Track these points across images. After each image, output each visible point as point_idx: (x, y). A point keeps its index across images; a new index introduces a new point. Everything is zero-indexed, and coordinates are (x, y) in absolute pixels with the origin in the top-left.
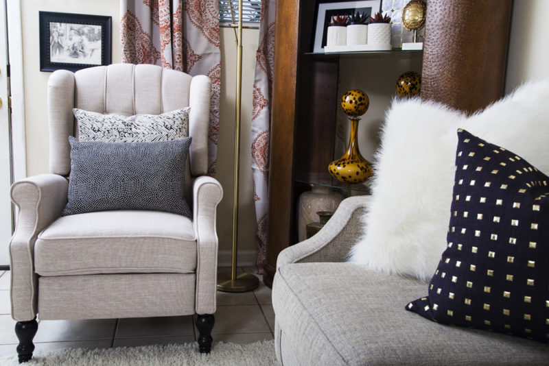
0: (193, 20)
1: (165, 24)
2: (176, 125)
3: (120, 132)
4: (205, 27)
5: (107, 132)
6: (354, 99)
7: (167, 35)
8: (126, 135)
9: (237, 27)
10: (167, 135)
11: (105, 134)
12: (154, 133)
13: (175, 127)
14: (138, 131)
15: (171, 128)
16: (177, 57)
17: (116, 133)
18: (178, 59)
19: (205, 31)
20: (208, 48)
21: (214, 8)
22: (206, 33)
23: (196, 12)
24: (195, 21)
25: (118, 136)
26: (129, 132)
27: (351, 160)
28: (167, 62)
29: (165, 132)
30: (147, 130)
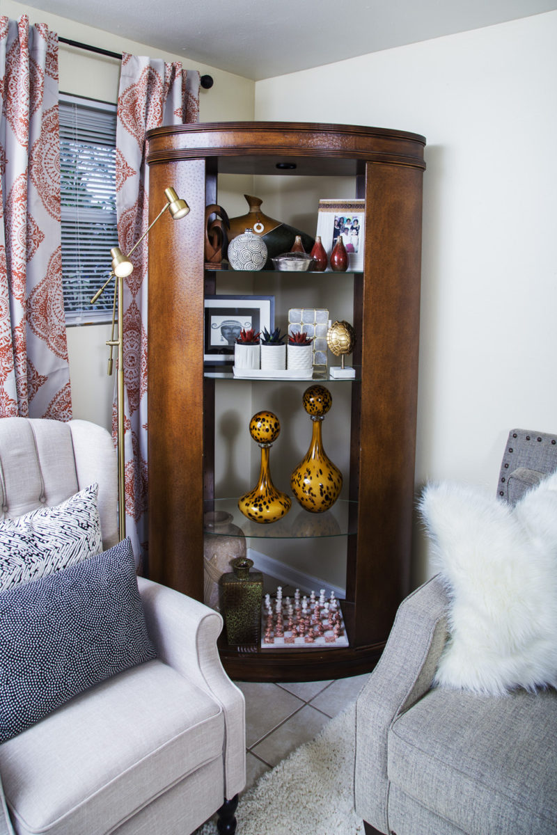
0: (37, 329)
1: (6, 343)
2: (92, 519)
3: (24, 558)
4: (51, 336)
5: (5, 564)
6: (270, 426)
7: (9, 359)
8: (34, 558)
9: (118, 345)
10: (87, 539)
11: (5, 568)
12: (70, 541)
13: (92, 522)
14: (48, 546)
15: (88, 526)
16: (23, 387)
17: (19, 560)
18: (24, 390)
19: (50, 342)
20: (56, 364)
21: (60, 309)
22: (52, 344)
23: (41, 318)
24: (40, 331)
25: (24, 566)
26: (36, 552)
27: (269, 497)
28: (10, 398)
29: (83, 534)
30: (59, 540)
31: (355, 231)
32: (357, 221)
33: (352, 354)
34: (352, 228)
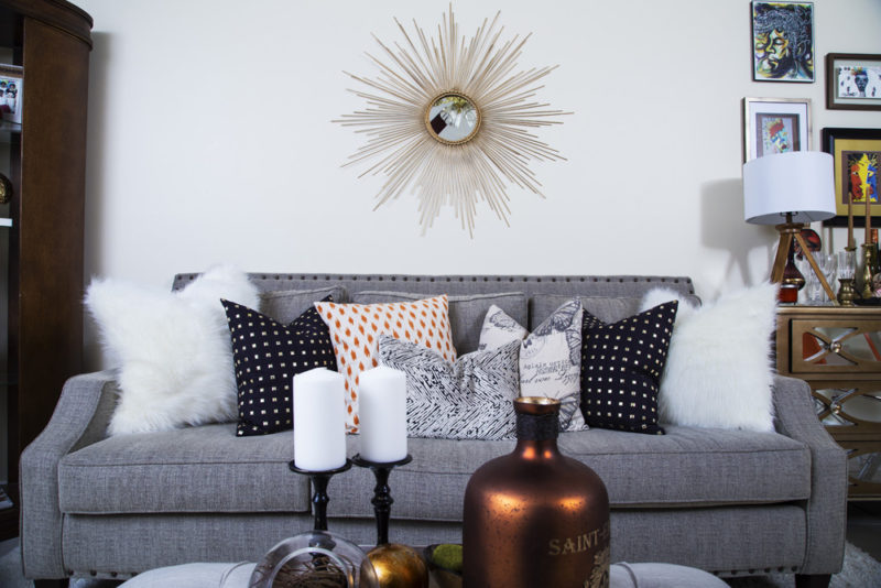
31: (11, 94)
32: (14, 86)
33: (8, 205)
34: (8, 91)
